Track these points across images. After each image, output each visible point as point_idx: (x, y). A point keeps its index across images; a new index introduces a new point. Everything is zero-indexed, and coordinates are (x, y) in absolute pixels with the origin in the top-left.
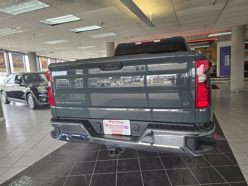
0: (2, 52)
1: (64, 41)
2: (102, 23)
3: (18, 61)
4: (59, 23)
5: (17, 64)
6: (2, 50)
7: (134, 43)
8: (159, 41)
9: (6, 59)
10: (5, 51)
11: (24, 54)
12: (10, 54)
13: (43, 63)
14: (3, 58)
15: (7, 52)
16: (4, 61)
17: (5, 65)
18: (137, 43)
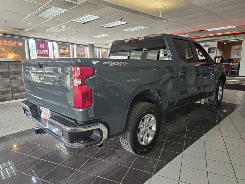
0: (68, 44)
1: (107, 35)
2: (122, 19)
3: (81, 51)
4: (88, 21)
5: (80, 54)
6: (68, 43)
7: (124, 40)
8: (143, 38)
9: (71, 50)
10: (70, 43)
11: (87, 46)
12: (75, 46)
13: (103, 54)
14: (69, 49)
15: (73, 44)
16: (70, 51)
17: (70, 55)
18: (126, 41)
